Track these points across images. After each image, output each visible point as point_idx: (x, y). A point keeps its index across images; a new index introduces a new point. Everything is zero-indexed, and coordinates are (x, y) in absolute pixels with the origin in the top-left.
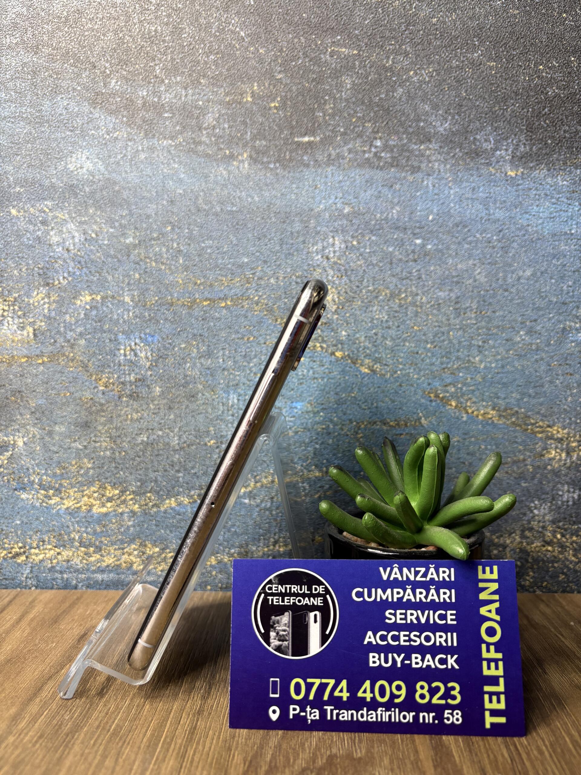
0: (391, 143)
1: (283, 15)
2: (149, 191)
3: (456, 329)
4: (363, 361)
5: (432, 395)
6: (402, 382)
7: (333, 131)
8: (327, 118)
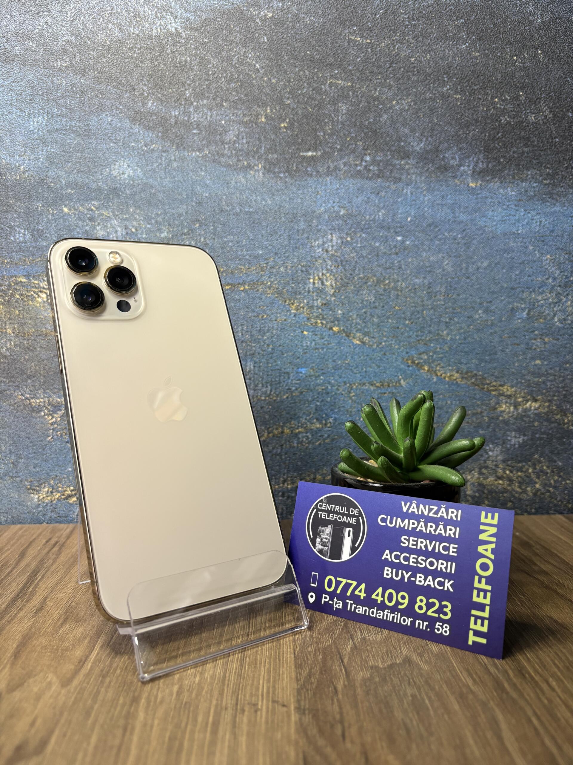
0: (378, 158)
1: (291, 51)
2: (181, 194)
3: (428, 309)
4: (355, 334)
5: (409, 362)
6: (386, 351)
7: (331, 148)
8: (327, 137)
